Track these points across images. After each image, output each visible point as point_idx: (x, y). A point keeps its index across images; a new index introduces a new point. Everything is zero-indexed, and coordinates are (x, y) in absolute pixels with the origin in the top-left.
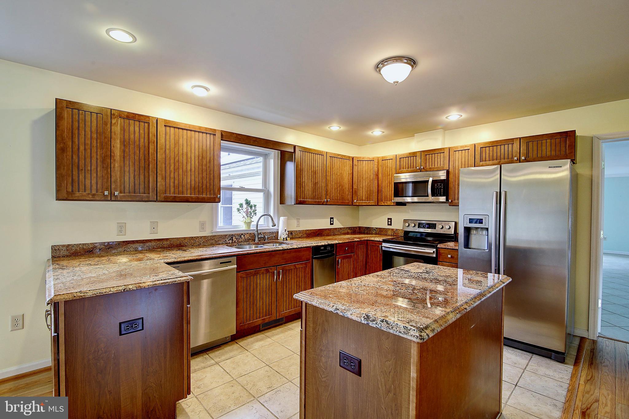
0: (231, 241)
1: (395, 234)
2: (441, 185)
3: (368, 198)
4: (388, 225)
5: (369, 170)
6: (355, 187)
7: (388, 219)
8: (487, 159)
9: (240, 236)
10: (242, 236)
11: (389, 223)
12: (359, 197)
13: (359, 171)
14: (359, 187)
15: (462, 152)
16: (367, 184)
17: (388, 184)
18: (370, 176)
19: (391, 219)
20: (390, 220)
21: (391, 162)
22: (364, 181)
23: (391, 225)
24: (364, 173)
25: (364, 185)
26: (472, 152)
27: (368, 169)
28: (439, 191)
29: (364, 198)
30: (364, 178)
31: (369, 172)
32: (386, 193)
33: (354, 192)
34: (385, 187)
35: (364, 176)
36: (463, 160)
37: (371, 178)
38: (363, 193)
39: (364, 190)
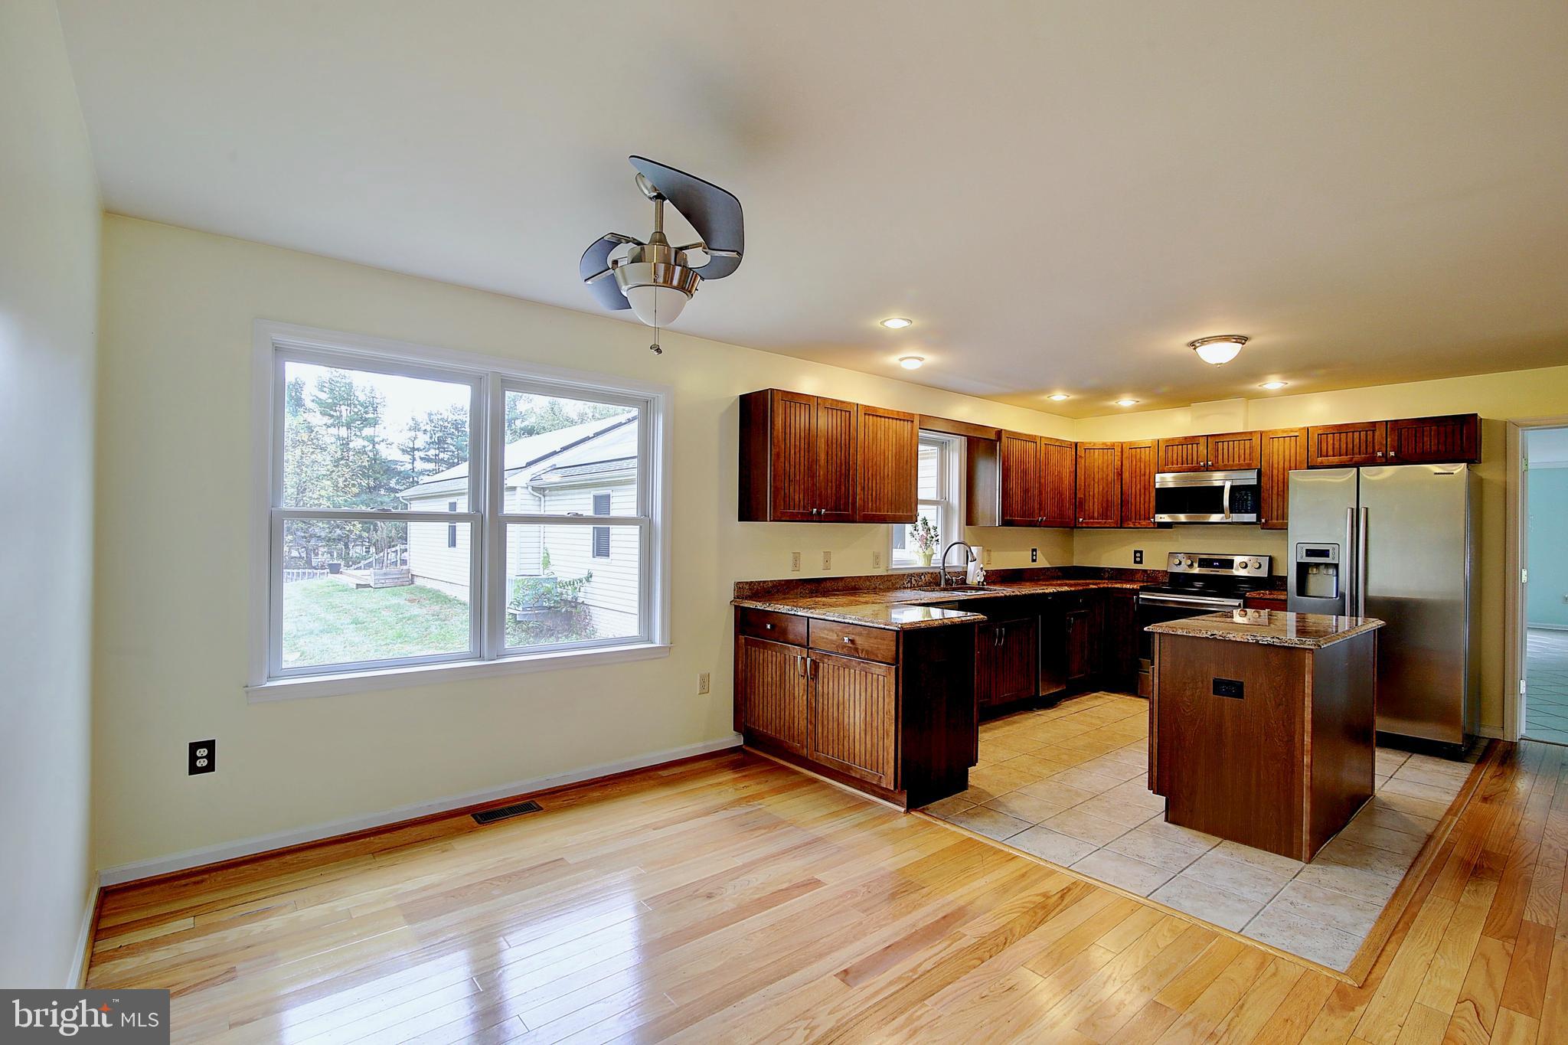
0: (909, 585)
1: (1149, 580)
2: (1246, 494)
3: (1105, 515)
4: (1136, 562)
5: (1105, 465)
6: (1080, 495)
7: (1136, 552)
8: (1330, 452)
9: (920, 575)
10: (923, 577)
11: (1138, 559)
12: (1087, 513)
13: (1088, 468)
14: (1087, 495)
15: (1284, 440)
16: (1101, 489)
17: (1142, 491)
18: (1107, 475)
19: (1141, 552)
20: (1138, 555)
21: (1147, 452)
22: (1096, 485)
23: (1141, 562)
24: (1096, 469)
25: (1096, 491)
26: (1302, 440)
27: (1103, 463)
28: (1242, 506)
29: (1096, 515)
30: (1096, 480)
31: (1105, 469)
32: (1138, 507)
33: (1079, 505)
34: (1136, 495)
35: (1097, 476)
36: (1287, 453)
37: (1110, 480)
38: (1094, 506)
39: (1096, 500)
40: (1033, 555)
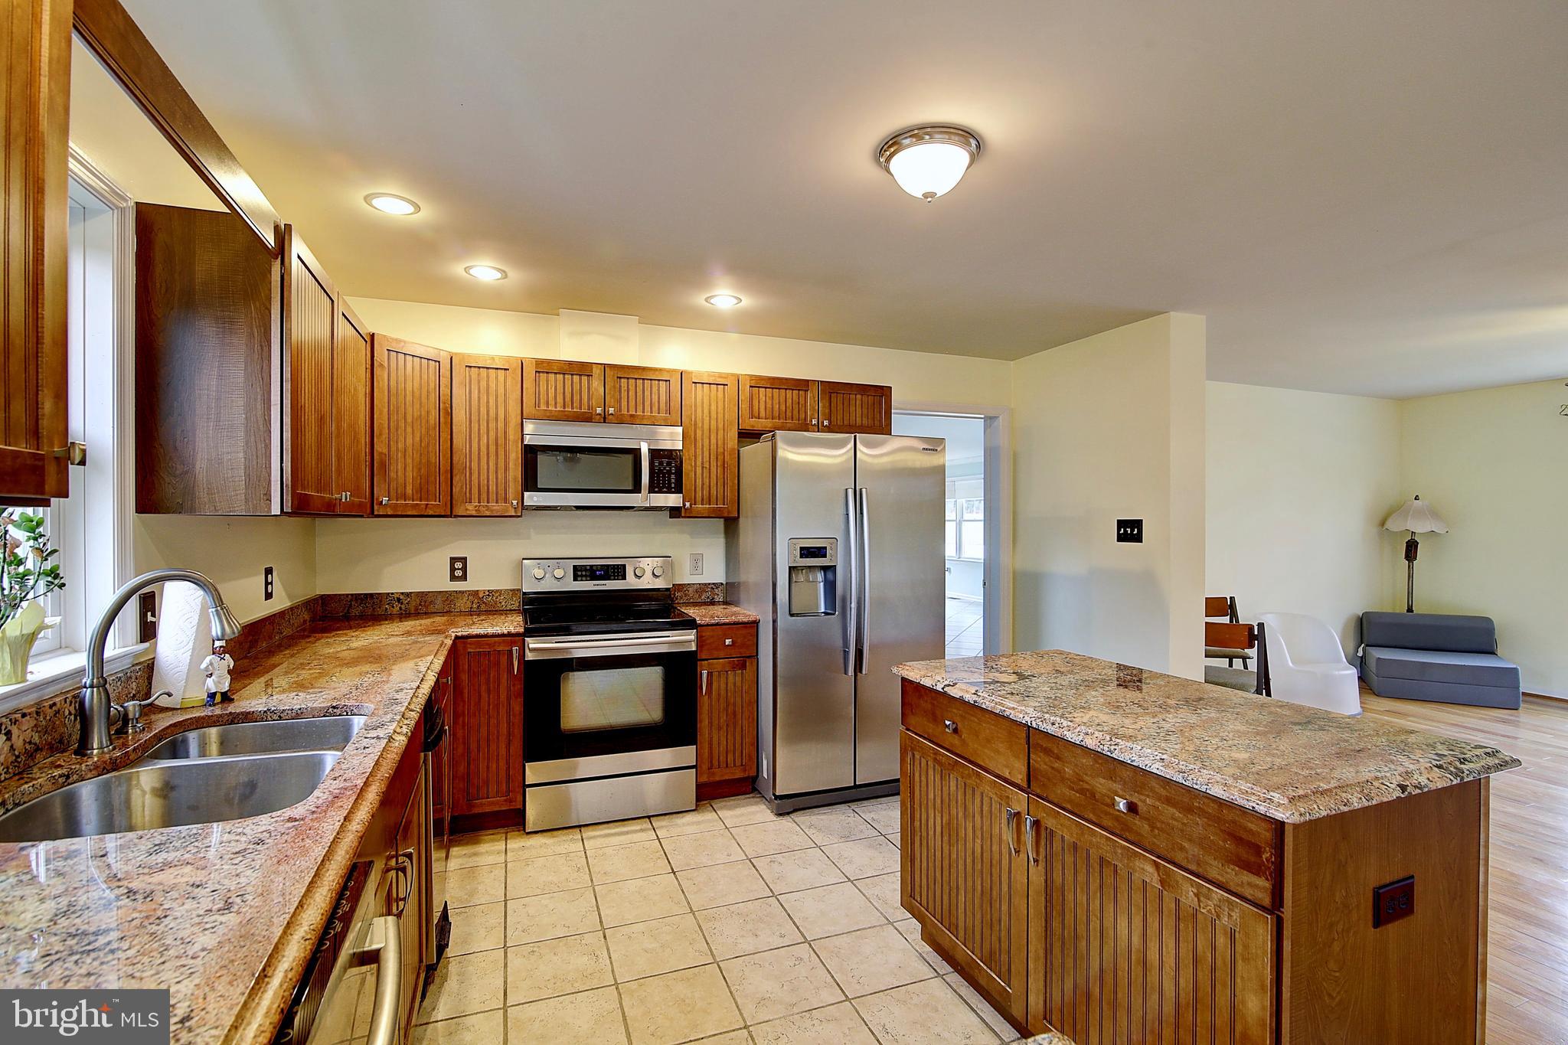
1: (483, 607)
2: (669, 464)
3: (422, 491)
4: (453, 578)
5: (423, 392)
6: (380, 447)
7: (453, 560)
8: (763, 414)
11: (459, 573)
12: (393, 485)
13: (393, 391)
14: (393, 449)
15: (710, 388)
16: (418, 439)
17: (492, 448)
18: (429, 412)
19: (464, 560)
20: (459, 565)
21: (501, 378)
22: (409, 430)
24: (409, 398)
25: (409, 441)
26: (732, 389)
27: (420, 387)
28: (664, 481)
29: (409, 491)
30: (409, 420)
31: (424, 400)
32: (484, 477)
33: (375, 465)
34: (479, 454)
35: (410, 411)
36: (713, 407)
37: (432, 422)
38: (404, 472)
39: (409, 461)
40: (267, 583)
